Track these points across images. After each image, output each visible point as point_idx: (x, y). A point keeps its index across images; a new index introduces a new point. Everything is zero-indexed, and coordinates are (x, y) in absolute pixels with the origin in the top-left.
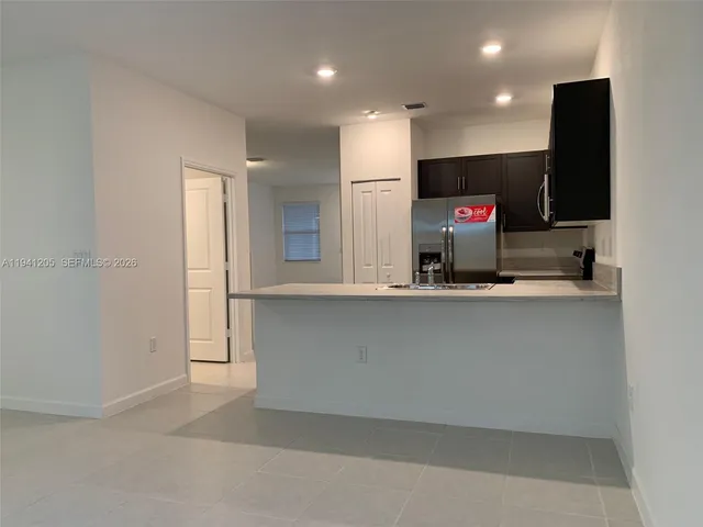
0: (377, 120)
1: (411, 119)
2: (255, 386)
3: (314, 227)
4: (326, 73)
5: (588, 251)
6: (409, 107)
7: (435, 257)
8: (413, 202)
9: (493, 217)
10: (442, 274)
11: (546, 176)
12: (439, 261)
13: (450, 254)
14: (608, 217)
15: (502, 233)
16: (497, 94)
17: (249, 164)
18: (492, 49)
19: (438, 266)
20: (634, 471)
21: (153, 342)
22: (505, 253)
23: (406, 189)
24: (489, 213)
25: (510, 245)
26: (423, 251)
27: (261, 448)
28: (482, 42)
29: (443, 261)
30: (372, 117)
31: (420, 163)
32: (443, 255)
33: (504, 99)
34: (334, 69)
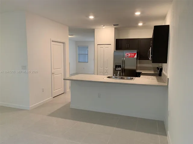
0: (105, 28)
1: (115, 28)
2: (70, 101)
3: (87, 53)
4: (91, 17)
5: (161, 68)
6: (114, 25)
7: (120, 66)
8: (114, 51)
9: (136, 56)
10: (121, 71)
11: (151, 48)
12: (121, 67)
13: (124, 65)
14: (166, 62)
15: (138, 60)
16: (139, 23)
17: (69, 36)
18: (138, 13)
19: (120, 69)
20: (168, 132)
21: (43, 89)
22: (138, 65)
23: (113, 47)
24: (135, 56)
25: (140, 63)
26: (116, 65)
27: (72, 121)
28: (135, 12)
29: (122, 67)
30: (104, 27)
31: (117, 40)
32: (122, 65)
33: (140, 24)
34: (94, 16)
